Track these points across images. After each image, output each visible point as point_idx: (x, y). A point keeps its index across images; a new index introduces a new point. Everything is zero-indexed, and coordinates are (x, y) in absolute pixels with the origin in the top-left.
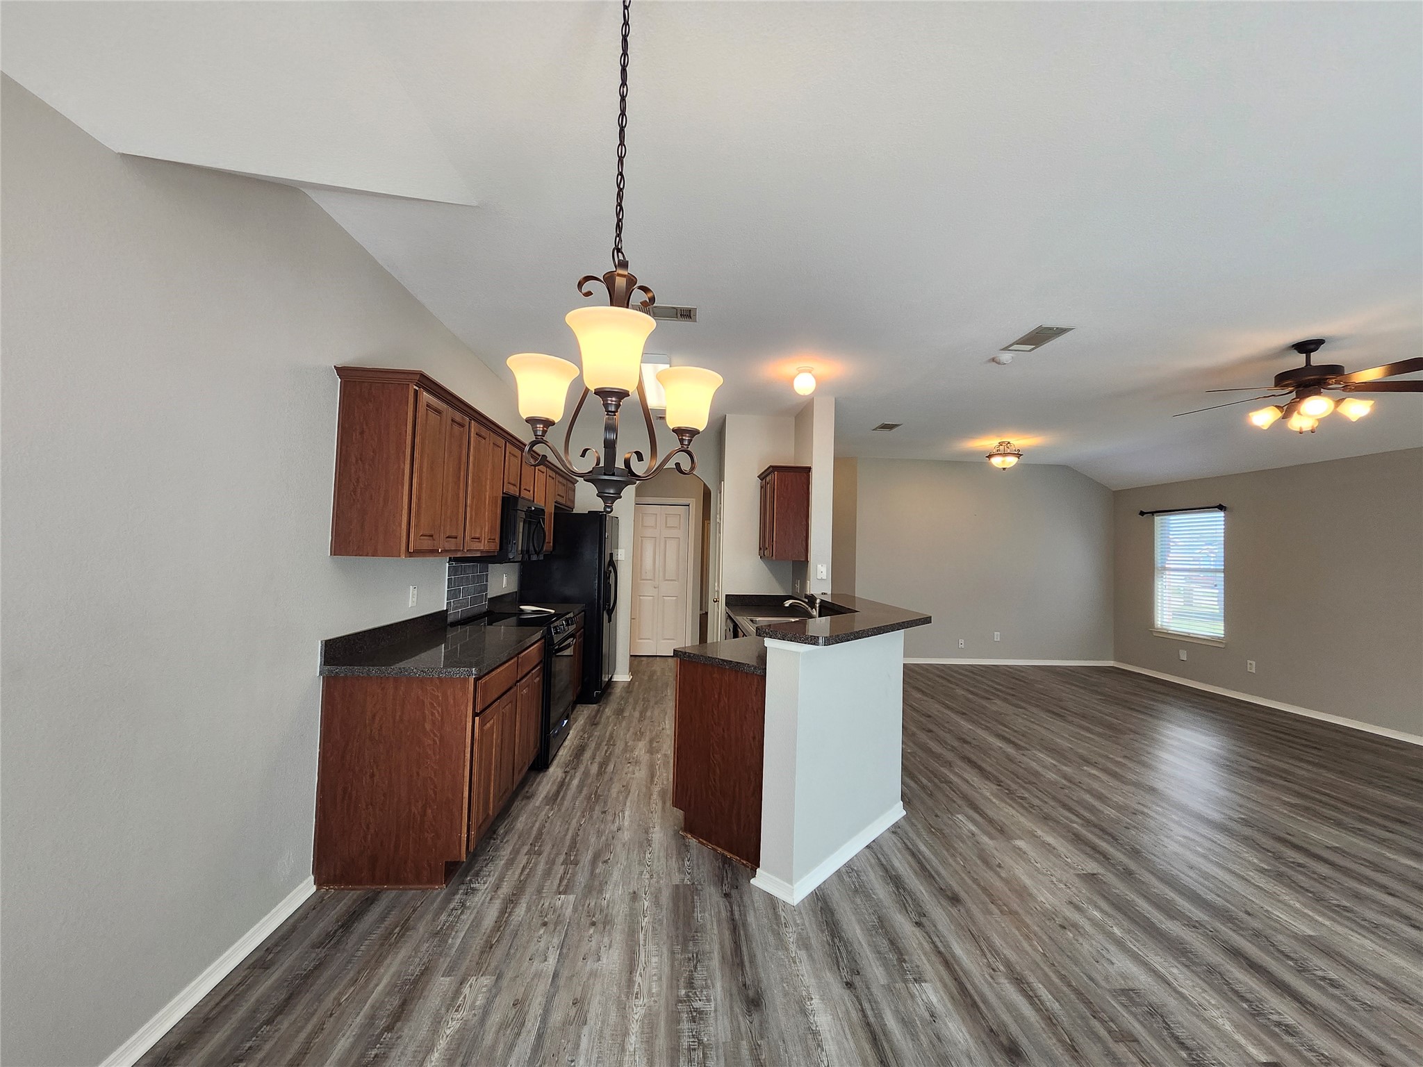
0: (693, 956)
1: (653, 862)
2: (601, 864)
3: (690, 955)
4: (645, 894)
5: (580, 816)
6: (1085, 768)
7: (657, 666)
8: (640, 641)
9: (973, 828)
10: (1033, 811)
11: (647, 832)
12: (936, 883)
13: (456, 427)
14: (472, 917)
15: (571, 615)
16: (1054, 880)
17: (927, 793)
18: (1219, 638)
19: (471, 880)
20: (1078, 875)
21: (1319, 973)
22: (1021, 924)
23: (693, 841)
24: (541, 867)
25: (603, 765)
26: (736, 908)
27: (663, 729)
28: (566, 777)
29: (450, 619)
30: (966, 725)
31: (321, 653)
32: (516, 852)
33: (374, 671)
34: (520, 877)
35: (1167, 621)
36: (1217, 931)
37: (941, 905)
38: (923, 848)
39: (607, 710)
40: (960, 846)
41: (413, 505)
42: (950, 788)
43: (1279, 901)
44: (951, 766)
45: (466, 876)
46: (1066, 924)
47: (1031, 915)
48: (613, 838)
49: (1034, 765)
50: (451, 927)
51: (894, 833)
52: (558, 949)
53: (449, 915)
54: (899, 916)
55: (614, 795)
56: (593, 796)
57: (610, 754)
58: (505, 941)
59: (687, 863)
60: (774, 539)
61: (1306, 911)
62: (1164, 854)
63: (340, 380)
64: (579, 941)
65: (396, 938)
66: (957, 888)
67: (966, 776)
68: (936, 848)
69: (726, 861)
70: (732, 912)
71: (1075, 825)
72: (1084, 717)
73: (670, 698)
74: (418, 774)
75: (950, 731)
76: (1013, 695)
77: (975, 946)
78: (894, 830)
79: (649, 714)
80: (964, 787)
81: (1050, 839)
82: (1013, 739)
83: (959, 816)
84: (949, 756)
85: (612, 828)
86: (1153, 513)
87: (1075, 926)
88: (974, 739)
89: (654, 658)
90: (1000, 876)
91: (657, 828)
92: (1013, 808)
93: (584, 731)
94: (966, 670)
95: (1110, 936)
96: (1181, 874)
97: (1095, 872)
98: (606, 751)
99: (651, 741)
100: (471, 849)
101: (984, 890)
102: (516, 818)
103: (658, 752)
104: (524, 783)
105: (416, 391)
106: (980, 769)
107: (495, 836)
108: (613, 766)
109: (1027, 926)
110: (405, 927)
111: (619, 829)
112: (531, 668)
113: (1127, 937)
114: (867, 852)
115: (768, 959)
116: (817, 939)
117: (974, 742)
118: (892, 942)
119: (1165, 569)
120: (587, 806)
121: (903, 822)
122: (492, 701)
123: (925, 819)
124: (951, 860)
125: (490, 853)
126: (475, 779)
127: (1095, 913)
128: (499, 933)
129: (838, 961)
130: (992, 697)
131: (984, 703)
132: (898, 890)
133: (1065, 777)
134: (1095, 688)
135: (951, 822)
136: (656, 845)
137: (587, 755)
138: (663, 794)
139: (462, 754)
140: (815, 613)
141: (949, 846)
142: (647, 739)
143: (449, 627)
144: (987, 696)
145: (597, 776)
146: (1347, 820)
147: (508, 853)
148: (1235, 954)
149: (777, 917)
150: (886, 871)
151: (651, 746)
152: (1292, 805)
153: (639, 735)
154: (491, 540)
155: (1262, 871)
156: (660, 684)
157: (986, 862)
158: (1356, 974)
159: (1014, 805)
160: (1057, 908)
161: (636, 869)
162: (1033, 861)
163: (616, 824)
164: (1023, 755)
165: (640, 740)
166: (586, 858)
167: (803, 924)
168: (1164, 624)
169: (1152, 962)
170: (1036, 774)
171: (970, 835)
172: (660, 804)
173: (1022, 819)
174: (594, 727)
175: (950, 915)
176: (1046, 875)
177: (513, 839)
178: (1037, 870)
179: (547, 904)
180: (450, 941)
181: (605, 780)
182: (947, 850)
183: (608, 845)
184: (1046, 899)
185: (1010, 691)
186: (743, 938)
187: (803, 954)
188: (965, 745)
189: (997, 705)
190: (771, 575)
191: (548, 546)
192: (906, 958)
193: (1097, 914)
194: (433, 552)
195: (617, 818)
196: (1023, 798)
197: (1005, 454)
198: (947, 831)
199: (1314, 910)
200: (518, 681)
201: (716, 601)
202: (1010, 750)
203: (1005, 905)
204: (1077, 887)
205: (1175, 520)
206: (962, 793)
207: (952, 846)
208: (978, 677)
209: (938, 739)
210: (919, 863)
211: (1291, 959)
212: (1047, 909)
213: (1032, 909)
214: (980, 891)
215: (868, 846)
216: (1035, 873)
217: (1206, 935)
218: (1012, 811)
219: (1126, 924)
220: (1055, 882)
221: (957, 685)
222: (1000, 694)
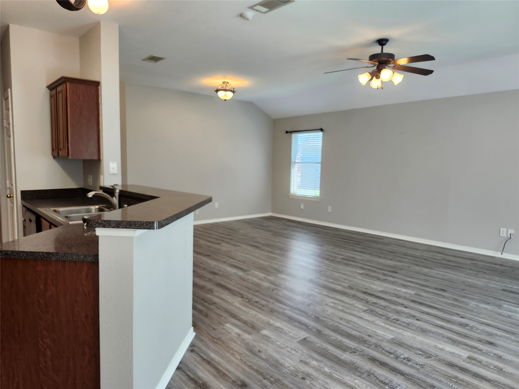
9: (238, 331)
10: (264, 309)
12: (229, 378)
16: (289, 350)
17: (203, 315)
18: (317, 196)
20: (299, 342)
21: (402, 356)
30: (213, 263)
35: (296, 190)
36: (363, 351)
38: (213, 355)
40: (233, 345)
42: (216, 307)
43: (376, 325)
44: (212, 292)
46: (304, 376)
47: (286, 378)
49: (255, 279)
51: (192, 351)
61: (386, 326)
62: (329, 316)
66: (242, 377)
67: (223, 296)
68: (221, 353)
71: (286, 311)
72: (268, 245)
75: (204, 269)
76: (231, 239)
78: (191, 349)
80: (224, 304)
81: (278, 324)
82: (240, 266)
83: (227, 325)
84: (209, 285)
86: (291, 132)
87: (308, 375)
88: (220, 271)
90: (262, 359)
92: (254, 310)
94: (201, 227)
95: (325, 373)
96: (339, 324)
97: (305, 337)
101: (257, 371)
106: (228, 289)
113: (332, 371)
114: (179, 373)
117: (220, 273)
119: (295, 162)
121: (196, 341)
123: (209, 334)
124: (232, 358)
130: (220, 242)
131: (218, 246)
133: (272, 282)
134: (267, 229)
135: (223, 331)
140: (115, 200)
141: (229, 349)
144: (218, 242)
146: (381, 276)
148: (373, 360)
152: (362, 274)
155: (365, 311)
157: (251, 351)
158: (412, 351)
159: (254, 308)
160: (296, 368)
162: (275, 342)
164: (248, 274)
168: (294, 191)
169: (347, 381)
170: (258, 285)
171: (237, 336)
173: (260, 316)
176: (283, 348)
178: (279, 346)
182: (228, 352)
184: (290, 364)
188: (215, 276)
189: (225, 247)
193: (315, 363)
196: (257, 302)
197: (226, 90)
198: (223, 338)
199: (389, 325)
201: (10, 197)
202: (241, 273)
203: (271, 377)
204: (300, 350)
205: (300, 136)
206: (224, 308)
207: (230, 348)
208: (210, 232)
209: (199, 275)
210: (214, 368)
211: (392, 353)
212: (292, 370)
213: (285, 374)
214: (255, 374)
215: (178, 368)
216: (279, 349)
217: (360, 355)
218: (254, 313)
219: (329, 363)
220: (290, 351)
221: (199, 238)
222: (224, 239)
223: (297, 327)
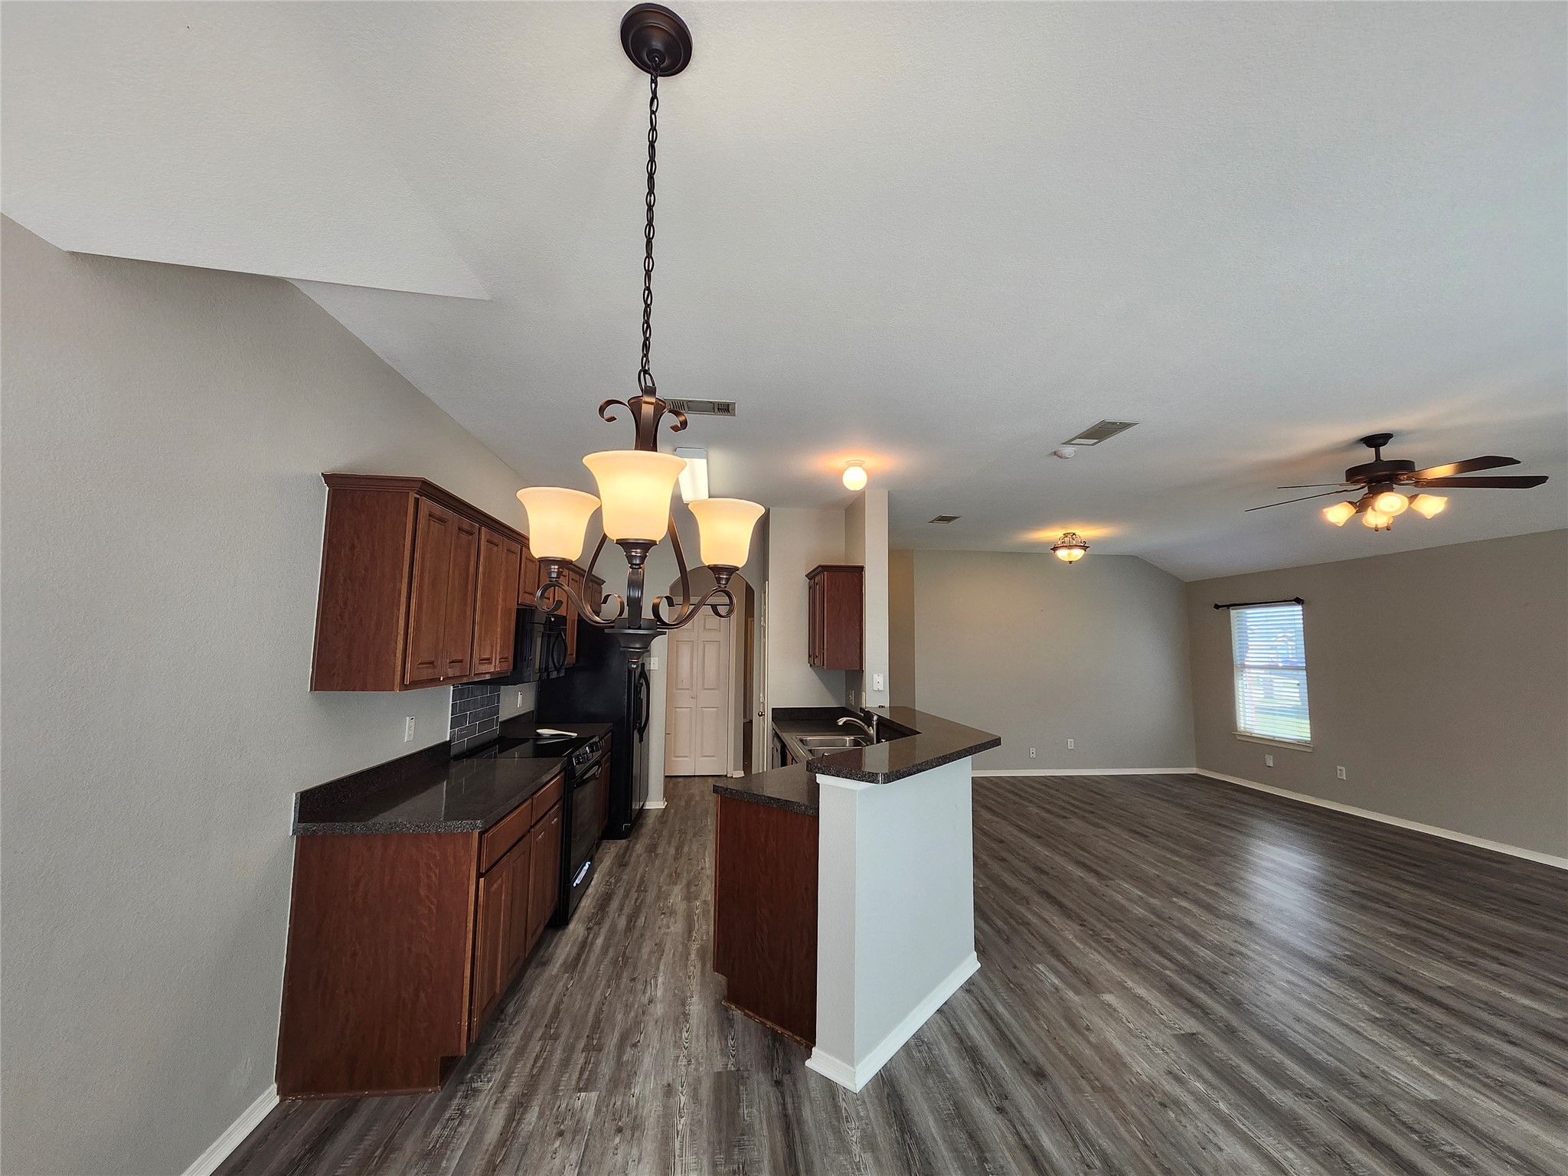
0: (739, 1168)
1: (691, 1043)
2: (629, 1048)
3: (736, 1167)
4: (682, 1087)
5: (605, 985)
6: (1174, 899)
7: (696, 789)
8: (677, 759)
9: (1056, 981)
10: (1122, 956)
11: (683, 1004)
12: (1018, 1054)
13: (464, 536)
14: (472, 1128)
15: (596, 739)
16: (1150, 1044)
17: (1002, 938)
18: (1306, 742)
19: (472, 1078)
20: (1176, 1036)
21: (1447, 1148)
22: (1116, 1104)
23: (737, 1013)
24: (558, 1055)
25: (632, 918)
26: (789, 1100)
27: (702, 869)
28: (588, 935)
29: (454, 751)
30: (1044, 851)
31: (295, 807)
32: (527, 1037)
33: (359, 827)
34: (532, 1070)
35: (1251, 723)
36: (1332, 1100)
37: (1025, 1083)
38: (1000, 1008)
39: (638, 846)
40: (1042, 1004)
41: (411, 630)
42: (1029, 931)
43: (1395, 1058)
44: (1028, 903)
45: (467, 1073)
46: (1166, 1101)
47: (1127, 1091)
48: (644, 1013)
49: (1119, 897)
50: (446, 1144)
51: (968, 991)
52: (576, 1167)
53: (444, 1128)
54: (978, 1101)
55: (645, 957)
56: (620, 959)
57: (641, 902)
58: (512, 1160)
59: (731, 1042)
60: (825, 647)
61: (1425, 1069)
62: (1267, 1005)
63: (328, 488)
64: (602, 1154)
65: (377, 1162)
66: (1042, 1060)
67: (1046, 915)
68: (1016, 1009)
69: (776, 1037)
70: (784, 1104)
71: (1167, 972)
72: (1169, 836)
73: (710, 828)
74: (410, 949)
75: (1025, 860)
76: (1093, 813)
77: (1066, 1135)
78: (967, 987)
79: (686, 849)
80: (1044, 929)
81: (1141, 991)
82: (1094, 866)
83: (1040, 966)
84: (1025, 890)
85: (643, 998)
86: (1228, 606)
87: (1177, 1103)
88: (1052, 868)
89: (693, 778)
90: (1089, 1042)
91: (695, 999)
92: (1099, 953)
93: (610, 874)
94: (1039, 783)
95: (1216, 1113)
96: (1287, 1029)
97: (1194, 1031)
98: (636, 900)
99: (689, 885)
100: (473, 1040)
101: (1073, 1060)
102: (529, 991)
103: (697, 899)
104: (538, 945)
105: (417, 501)
106: (1060, 905)
107: (503, 1017)
108: (644, 918)
109: (1123, 1106)
110: (389, 1147)
111: (650, 1002)
112: (549, 807)
113: (1234, 1114)
114: (938, 1017)
115: (827, 1166)
116: (884, 1137)
117: (1051, 872)
118: (971, 1136)
119: (1244, 666)
120: (613, 971)
121: (978, 978)
122: (499, 856)
123: (1003, 973)
124: (1033, 1023)
125: (496, 1040)
126: (478, 953)
127: (1198, 1084)
128: (505, 1149)
129: (909, 1165)
130: (1068, 815)
131: (1061, 823)
132: (975, 1066)
133: (1153, 911)
134: (1179, 801)
135: (1031, 975)
136: (694, 1021)
137: (615, 904)
138: (702, 953)
139: (464, 924)
140: (872, 731)
141: (1032, 1008)
142: (684, 882)
143: (452, 761)
144: (1064, 814)
145: (626, 932)
146: (1458, 953)
147: (519, 1038)
148: (1354, 1128)
149: (836, 1108)
150: (961, 1041)
151: (688, 890)
152: (1399, 937)
153: (674, 878)
154: (503, 659)
155: (1374, 1021)
156: (698, 812)
157: (1073, 1024)
158: (1486, 1147)
159: (1100, 949)
160: (1155, 1080)
161: (671, 1053)
162: (1124, 1021)
163: (648, 995)
164: (1107, 886)
165: (676, 884)
166: (612, 1041)
167: (868, 1117)
168: (1248, 726)
169: (1264, 1145)
170: (1122, 909)
171: (1054, 990)
172: (699, 966)
173: (1110, 967)
174: (622, 868)
175: (1035, 1096)
176: (1137, 1037)
177: (524, 1020)
178: (1130, 1031)
179: (563, 1106)
180: (444, 1164)
181: (635, 937)
182: (1029, 1011)
183: (637, 1023)
184: (1142, 1069)
185: (1087, 807)
186: (797, 1139)
187: (868, 1157)
188: (1042, 876)
189: (1075, 826)
190: (821, 684)
191: (571, 658)
192: (987, 1155)
193: (1199, 1086)
194: (433, 682)
195: (649, 987)
196: (1109, 940)
197: (1070, 547)
198: (1027, 986)
199: (1435, 1068)
200: (532, 827)
201: (762, 715)
202: (1093, 881)
203: (1096, 1079)
204: (1175, 1052)
205: (1252, 614)
206: (1041, 937)
207: (1034, 1005)
208: (1053, 792)
209: (1013, 870)
210: (998, 1029)
211: (1415, 1132)
212: (1144, 1082)
213: (1127, 1083)
214: (1067, 1063)
215: (939, 1011)
216: (1128, 1035)
217: (1320, 1107)
218: (1098, 958)
219: (1233, 1097)
220: (1151, 1046)
221: (1031, 802)
222: (1077, 811)
223: (1182, 1008)
